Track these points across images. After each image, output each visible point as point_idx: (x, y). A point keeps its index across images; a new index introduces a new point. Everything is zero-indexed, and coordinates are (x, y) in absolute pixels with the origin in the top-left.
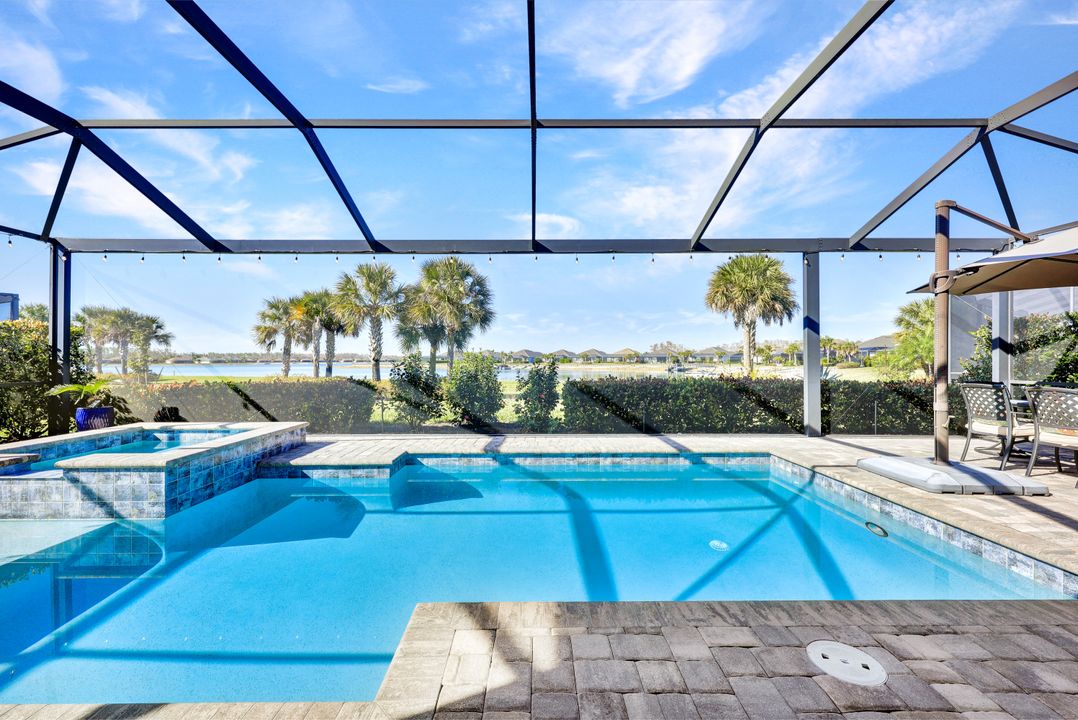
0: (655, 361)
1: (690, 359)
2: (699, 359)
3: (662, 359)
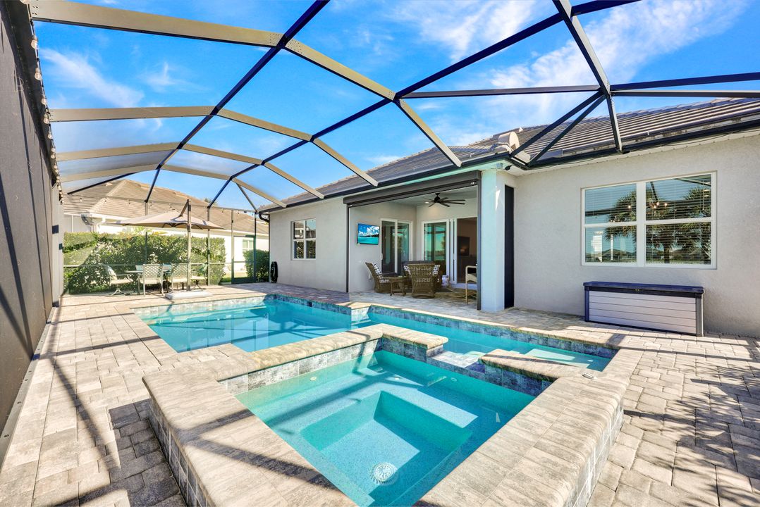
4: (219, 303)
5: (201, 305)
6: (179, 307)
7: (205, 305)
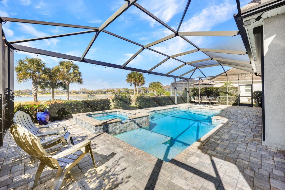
0: (82, 93)
1: (93, 93)
2: (95, 93)
3: (84, 93)
4: (203, 110)
5: (197, 109)
6: (191, 109)
7: (198, 109)
